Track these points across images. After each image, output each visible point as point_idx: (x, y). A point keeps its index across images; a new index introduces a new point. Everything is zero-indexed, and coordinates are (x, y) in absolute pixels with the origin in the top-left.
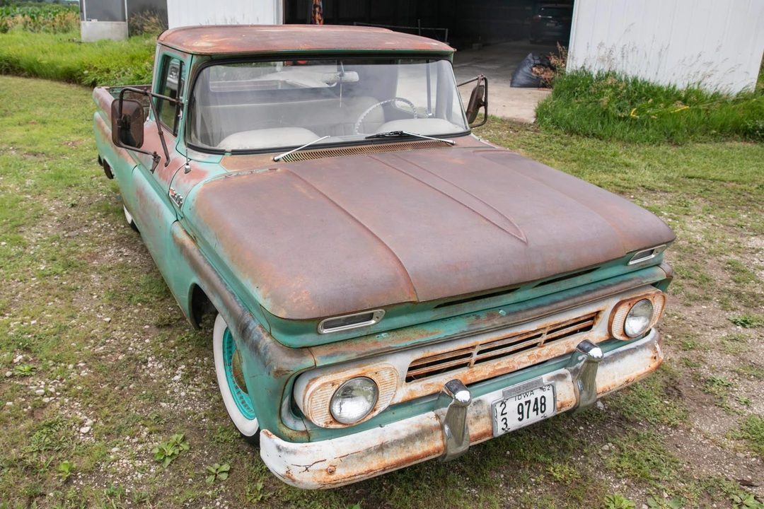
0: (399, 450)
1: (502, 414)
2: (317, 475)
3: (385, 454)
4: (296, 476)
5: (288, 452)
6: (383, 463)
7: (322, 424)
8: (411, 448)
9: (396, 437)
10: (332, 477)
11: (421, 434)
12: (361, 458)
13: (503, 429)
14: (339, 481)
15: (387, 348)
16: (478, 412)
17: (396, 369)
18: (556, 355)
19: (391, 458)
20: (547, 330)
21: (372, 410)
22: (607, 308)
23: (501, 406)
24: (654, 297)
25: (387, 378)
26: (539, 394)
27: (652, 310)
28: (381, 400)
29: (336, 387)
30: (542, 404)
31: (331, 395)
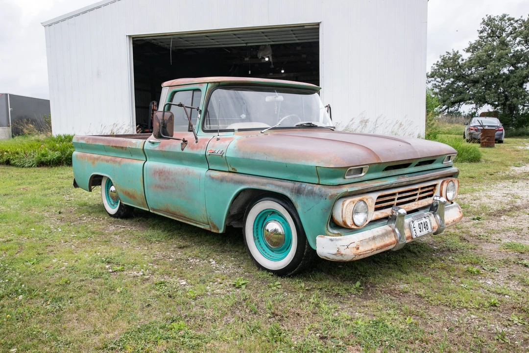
1: (414, 228)
2: (352, 250)
3: (376, 241)
4: (343, 252)
5: (337, 240)
6: (376, 246)
8: (384, 240)
9: (378, 234)
10: (359, 251)
13: (415, 235)
14: (362, 254)
15: (371, 186)
16: (405, 226)
17: (373, 199)
18: (424, 205)
19: (378, 244)
20: (419, 191)
21: (366, 220)
22: (439, 184)
23: (412, 223)
24: (455, 181)
25: (371, 203)
26: (424, 220)
27: (454, 187)
28: (369, 216)
29: (354, 204)
30: (426, 225)
31: (352, 209)
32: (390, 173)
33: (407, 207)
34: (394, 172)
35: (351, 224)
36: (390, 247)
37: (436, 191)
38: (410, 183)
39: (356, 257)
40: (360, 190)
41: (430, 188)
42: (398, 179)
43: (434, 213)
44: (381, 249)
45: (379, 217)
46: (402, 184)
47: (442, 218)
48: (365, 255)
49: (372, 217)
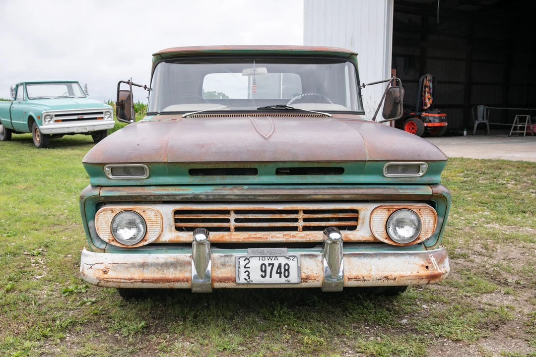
0: (156, 271)
1: (245, 267)
2: (97, 272)
3: (145, 270)
4: (86, 272)
6: (143, 276)
7: (106, 239)
8: (165, 271)
9: (156, 261)
10: (105, 276)
11: (175, 264)
12: (127, 268)
13: (245, 279)
14: (110, 280)
15: (148, 193)
16: (226, 261)
17: (160, 213)
18: (312, 239)
19: (149, 274)
20: (301, 216)
21: (143, 239)
22: (365, 210)
23: (245, 261)
24: (420, 210)
25: (153, 218)
26: (283, 261)
27: (419, 221)
28: (149, 234)
29: (114, 214)
30: (285, 270)
31: (111, 219)
32: (209, 180)
33: (258, 236)
34: (218, 179)
35: (109, 239)
36: (178, 285)
37: (360, 221)
38: (251, 198)
39: (102, 283)
40: (125, 196)
41: (341, 215)
42: (215, 190)
43: (324, 256)
44: (152, 282)
45: (181, 240)
46: (225, 197)
47: (333, 266)
48: (116, 283)
49: (158, 238)
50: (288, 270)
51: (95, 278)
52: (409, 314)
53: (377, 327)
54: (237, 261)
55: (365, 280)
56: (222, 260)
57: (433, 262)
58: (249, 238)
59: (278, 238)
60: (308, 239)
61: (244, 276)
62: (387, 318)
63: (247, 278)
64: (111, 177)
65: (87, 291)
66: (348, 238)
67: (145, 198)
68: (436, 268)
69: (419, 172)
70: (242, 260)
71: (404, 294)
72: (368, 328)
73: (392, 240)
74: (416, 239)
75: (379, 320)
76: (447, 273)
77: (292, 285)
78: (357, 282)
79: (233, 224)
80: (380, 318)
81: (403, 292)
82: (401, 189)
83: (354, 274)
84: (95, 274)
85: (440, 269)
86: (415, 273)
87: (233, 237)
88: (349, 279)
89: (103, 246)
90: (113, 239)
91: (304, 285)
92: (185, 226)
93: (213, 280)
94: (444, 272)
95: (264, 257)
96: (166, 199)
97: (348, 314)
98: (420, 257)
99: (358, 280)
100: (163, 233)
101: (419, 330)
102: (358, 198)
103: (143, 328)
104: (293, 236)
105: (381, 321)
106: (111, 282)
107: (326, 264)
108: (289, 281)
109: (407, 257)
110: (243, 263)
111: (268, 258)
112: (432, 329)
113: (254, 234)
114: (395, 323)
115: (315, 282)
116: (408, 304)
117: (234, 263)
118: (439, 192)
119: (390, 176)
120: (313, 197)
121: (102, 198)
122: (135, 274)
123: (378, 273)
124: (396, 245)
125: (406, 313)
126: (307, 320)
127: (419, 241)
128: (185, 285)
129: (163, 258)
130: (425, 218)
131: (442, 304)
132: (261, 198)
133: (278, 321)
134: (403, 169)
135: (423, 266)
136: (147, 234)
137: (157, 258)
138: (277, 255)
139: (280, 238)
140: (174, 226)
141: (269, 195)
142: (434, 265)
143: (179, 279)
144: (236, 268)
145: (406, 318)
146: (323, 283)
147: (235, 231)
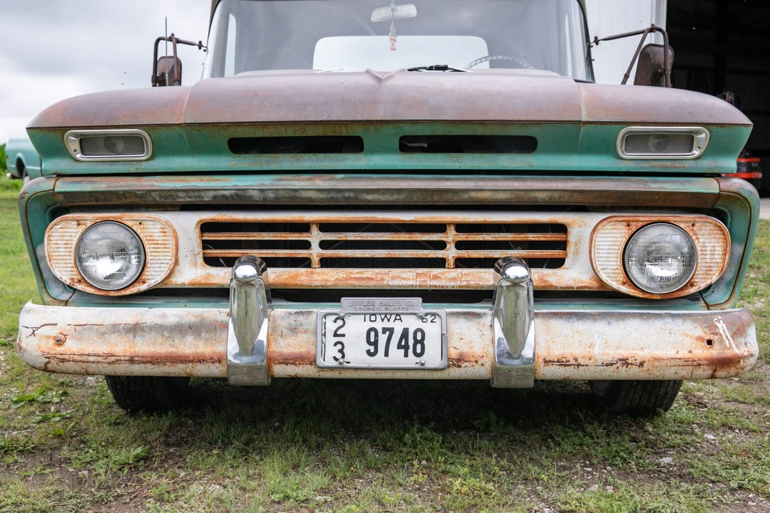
0: (160, 340)
1: (336, 335)
2: (43, 343)
3: (137, 339)
6: (132, 350)
7: (66, 279)
8: (177, 341)
9: (159, 321)
10: (59, 349)
11: (197, 327)
12: (103, 334)
13: (335, 359)
14: (67, 357)
15: (148, 186)
16: (298, 323)
17: (171, 227)
18: (472, 283)
19: (145, 346)
20: (451, 236)
21: (138, 279)
22: (580, 225)
23: (335, 321)
24: (693, 225)
25: (157, 235)
26: (412, 323)
27: (692, 248)
28: (151, 269)
29: (82, 228)
30: (416, 342)
31: (76, 239)
32: (268, 163)
33: (364, 276)
34: (286, 161)
35: (72, 279)
36: (202, 370)
37: (571, 248)
38: (349, 197)
39: (53, 365)
40: (103, 193)
41: (532, 237)
42: (277, 180)
43: (495, 315)
44: (150, 362)
45: (214, 281)
46: (298, 194)
47: (514, 333)
48: (80, 364)
49: (169, 276)
50: (422, 342)
51: (39, 353)
52: (677, 449)
53: (609, 468)
54: (319, 322)
55: (579, 365)
56: (292, 320)
57: (722, 332)
58: (346, 279)
59: (405, 279)
60: (465, 283)
61: (332, 351)
62: (631, 453)
63: (339, 356)
64: (79, 156)
65: (62, 401)
66: (546, 281)
67: (142, 197)
68: (728, 346)
69: (691, 150)
70: (330, 319)
71: (668, 415)
72: (590, 469)
73: (636, 287)
74: (686, 285)
75: (614, 457)
76: (752, 356)
77: (430, 373)
78: (562, 368)
79: (315, 252)
80: (616, 451)
81: (666, 410)
82: (655, 182)
83: (556, 352)
84: (39, 346)
85: (737, 346)
86: (684, 354)
87: (316, 277)
88: (546, 362)
89: (65, 296)
90: (80, 277)
91: (454, 373)
92: (223, 255)
93: (271, 360)
94: (746, 354)
95: (374, 315)
96: (183, 199)
97: (552, 444)
98: (695, 321)
99: (565, 365)
100: (178, 268)
101: (695, 476)
102: (566, 199)
103: (138, 459)
104: (436, 277)
105: (618, 458)
106: (69, 361)
107: (499, 333)
108: (423, 364)
109: (668, 320)
110: (331, 326)
111: (383, 316)
112: (724, 475)
113: (357, 273)
114: (647, 461)
115: (477, 366)
116: (676, 432)
117: (314, 326)
118: (734, 189)
119: (631, 159)
120: (473, 194)
121: (61, 198)
122: (117, 345)
123: (607, 351)
124: (646, 296)
125: (670, 446)
126: (467, 453)
127: (692, 290)
128: (216, 370)
129: (175, 315)
130: (704, 243)
131: (746, 434)
132: (370, 197)
133: (408, 453)
134: (658, 144)
135: (700, 339)
136: (147, 269)
137: (164, 316)
138: (400, 311)
139: (409, 279)
140: (201, 255)
141: (384, 189)
142: (725, 338)
143: (203, 355)
144: (316, 336)
145: (670, 456)
146: (495, 370)
147: (322, 267)
